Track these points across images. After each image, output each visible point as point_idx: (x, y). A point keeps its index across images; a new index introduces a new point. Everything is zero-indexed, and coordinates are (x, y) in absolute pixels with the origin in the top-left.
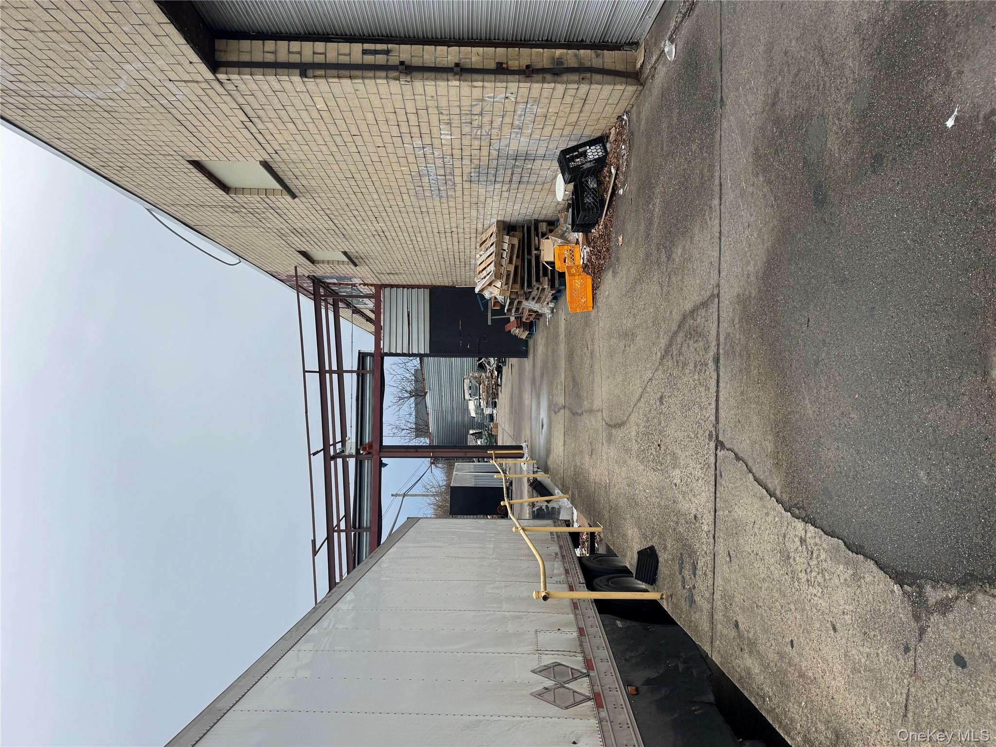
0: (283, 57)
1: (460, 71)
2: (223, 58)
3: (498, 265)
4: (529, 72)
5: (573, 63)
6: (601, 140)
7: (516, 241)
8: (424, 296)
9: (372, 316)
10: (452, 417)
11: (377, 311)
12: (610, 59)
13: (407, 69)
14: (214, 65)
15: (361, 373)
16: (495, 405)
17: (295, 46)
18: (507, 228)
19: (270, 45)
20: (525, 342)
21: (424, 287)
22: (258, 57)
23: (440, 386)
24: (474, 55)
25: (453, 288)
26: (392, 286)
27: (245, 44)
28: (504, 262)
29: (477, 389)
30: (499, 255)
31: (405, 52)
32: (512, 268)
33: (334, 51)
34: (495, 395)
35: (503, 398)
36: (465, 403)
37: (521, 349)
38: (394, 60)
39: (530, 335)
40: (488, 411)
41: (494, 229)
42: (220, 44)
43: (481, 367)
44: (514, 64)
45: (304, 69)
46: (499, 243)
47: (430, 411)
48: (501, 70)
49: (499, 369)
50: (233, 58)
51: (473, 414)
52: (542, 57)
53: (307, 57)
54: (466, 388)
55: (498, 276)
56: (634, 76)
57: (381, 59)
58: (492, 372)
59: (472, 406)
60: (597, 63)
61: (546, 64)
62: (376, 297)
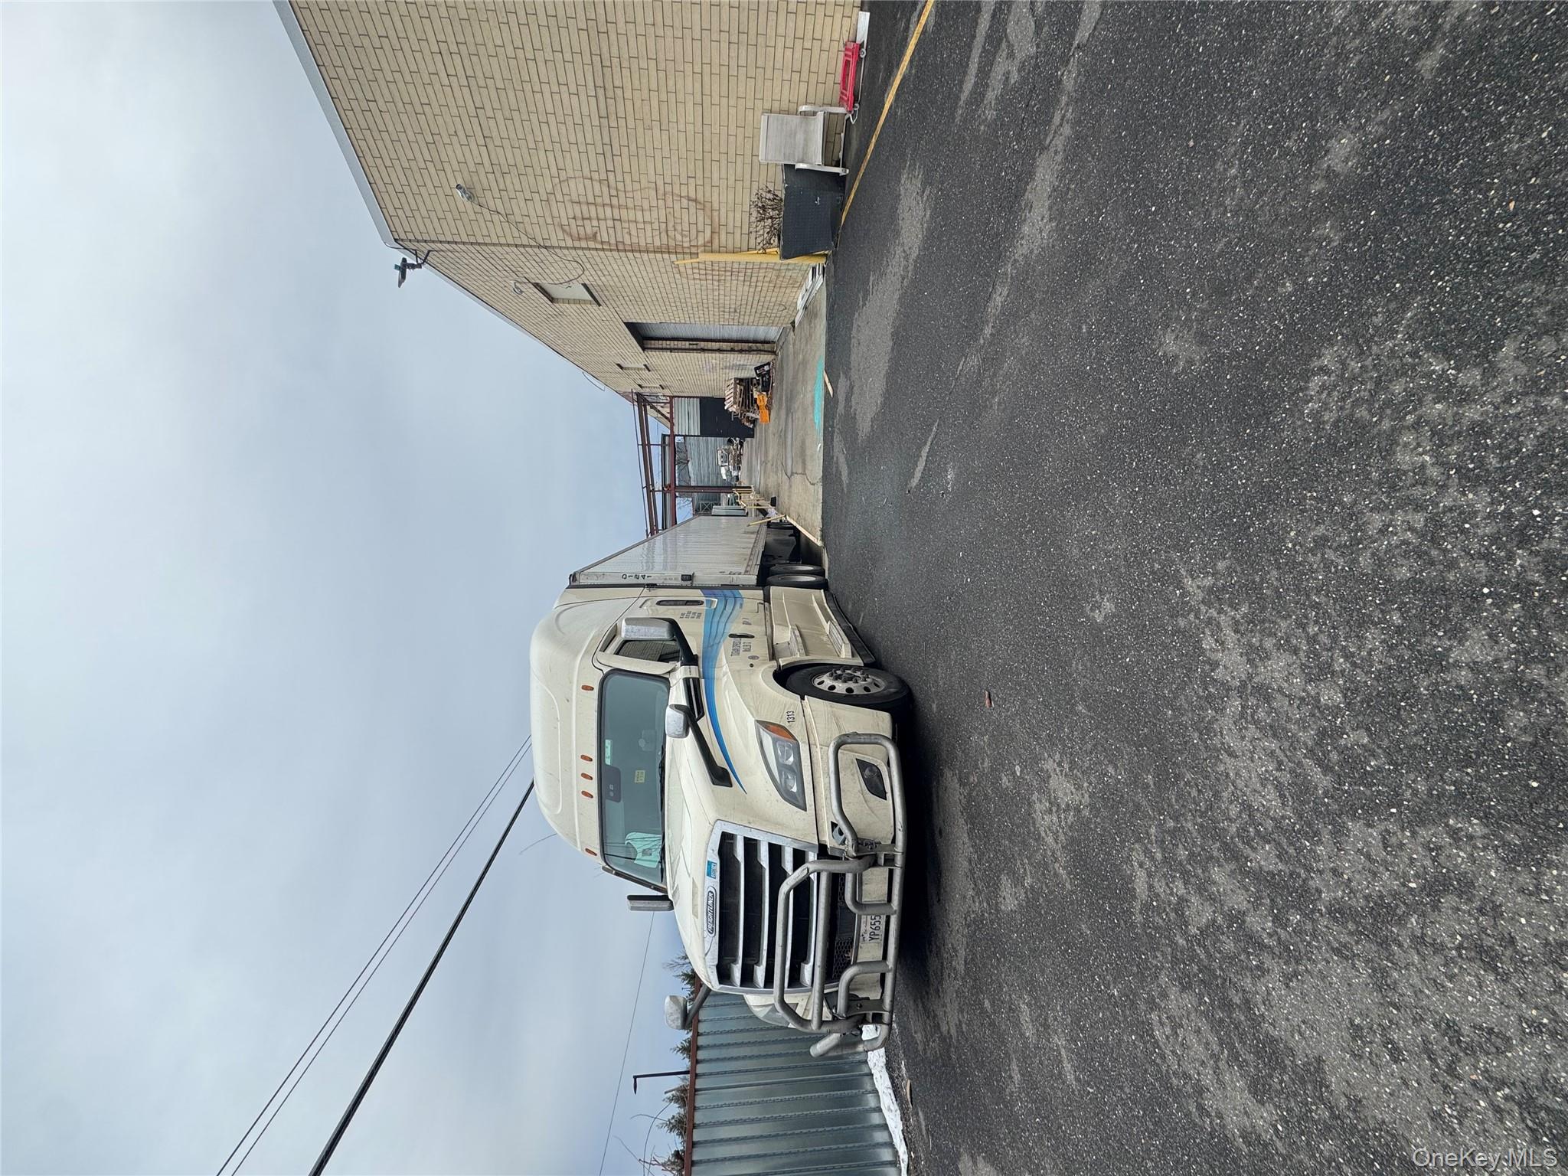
0: (664, 346)
1: (720, 350)
2: (646, 346)
3: (735, 398)
4: (741, 351)
5: (755, 348)
6: (768, 364)
7: (742, 388)
8: (697, 402)
9: (668, 415)
10: (709, 480)
11: (671, 413)
12: (767, 347)
13: (703, 350)
14: (644, 349)
15: (663, 445)
16: (739, 468)
17: (668, 342)
18: (740, 381)
19: (660, 342)
20: (753, 430)
21: (697, 397)
22: (657, 346)
23: (699, 454)
24: (724, 346)
25: (712, 398)
26: (679, 397)
27: (653, 342)
28: (738, 397)
29: (727, 457)
30: (735, 393)
31: (702, 345)
32: (741, 400)
33: (680, 344)
34: (740, 462)
35: (744, 465)
36: (718, 467)
37: (751, 434)
38: (699, 347)
39: (754, 426)
40: (734, 474)
41: (733, 381)
42: (645, 342)
43: (730, 442)
44: (736, 349)
45: (671, 350)
46: (735, 388)
47: (692, 475)
48: (732, 350)
49: (741, 444)
50: (649, 346)
51: (724, 477)
52: (745, 346)
53: (672, 346)
54: (719, 457)
55: (735, 403)
56: (774, 353)
57: (695, 347)
58: (737, 445)
59: (723, 471)
60: (762, 348)
61: (746, 348)
62: (671, 402)
